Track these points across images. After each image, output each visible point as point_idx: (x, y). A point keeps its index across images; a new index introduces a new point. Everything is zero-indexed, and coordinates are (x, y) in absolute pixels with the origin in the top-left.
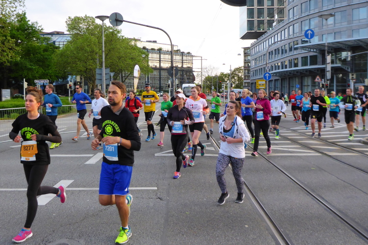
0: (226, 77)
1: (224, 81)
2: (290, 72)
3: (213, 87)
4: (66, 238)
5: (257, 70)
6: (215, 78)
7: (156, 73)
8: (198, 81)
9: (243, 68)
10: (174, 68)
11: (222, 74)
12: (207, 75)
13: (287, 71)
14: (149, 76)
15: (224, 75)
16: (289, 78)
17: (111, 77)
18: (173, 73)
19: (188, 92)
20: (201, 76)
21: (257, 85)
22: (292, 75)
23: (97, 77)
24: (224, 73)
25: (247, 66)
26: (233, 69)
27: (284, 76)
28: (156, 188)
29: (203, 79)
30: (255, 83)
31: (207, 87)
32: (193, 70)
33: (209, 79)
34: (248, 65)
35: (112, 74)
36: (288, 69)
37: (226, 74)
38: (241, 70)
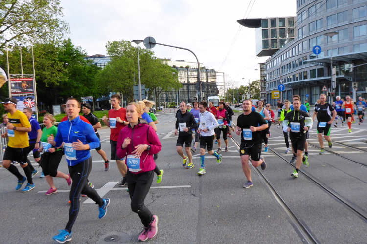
0: (245, 89)
1: (243, 93)
2: (301, 83)
3: (234, 99)
4: (116, 231)
5: (272, 82)
6: (236, 90)
7: (185, 88)
8: (221, 93)
9: (259, 81)
10: (201, 83)
11: (242, 87)
12: (229, 89)
13: (298, 83)
14: (179, 91)
16: (300, 89)
17: (146, 92)
18: (200, 87)
20: (224, 90)
21: (272, 96)
22: (302, 86)
23: (135, 92)
25: (263, 79)
26: (251, 82)
27: (296, 87)
28: (190, 186)
29: (225, 92)
30: (271, 94)
31: (229, 98)
32: (217, 84)
33: (230, 92)
35: (147, 90)
36: (299, 81)
37: (245, 87)
38: (258, 83)
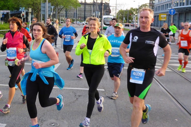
0: (134, 11)
1: (133, 14)
2: (187, 8)
3: (124, 18)
5: (160, 6)
6: (126, 11)
7: (82, 7)
8: (113, 14)
9: (148, 4)
11: (132, 9)
12: (120, 9)
13: (184, 8)
15: (133, 9)
16: (186, 13)
18: (102, 8)
19: (107, 21)
20: (116, 10)
21: (159, 18)
22: (188, 10)
23: (42, 9)
24: (133, 8)
25: (151, 3)
27: (182, 12)
30: (158, 16)
31: (120, 18)
32: (110, 5)
33: (121, 12)
34: (153, 2)
36: (185, 6)
37: (135, 9)
38: (147, 6)
